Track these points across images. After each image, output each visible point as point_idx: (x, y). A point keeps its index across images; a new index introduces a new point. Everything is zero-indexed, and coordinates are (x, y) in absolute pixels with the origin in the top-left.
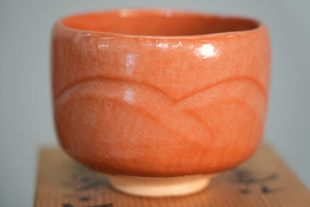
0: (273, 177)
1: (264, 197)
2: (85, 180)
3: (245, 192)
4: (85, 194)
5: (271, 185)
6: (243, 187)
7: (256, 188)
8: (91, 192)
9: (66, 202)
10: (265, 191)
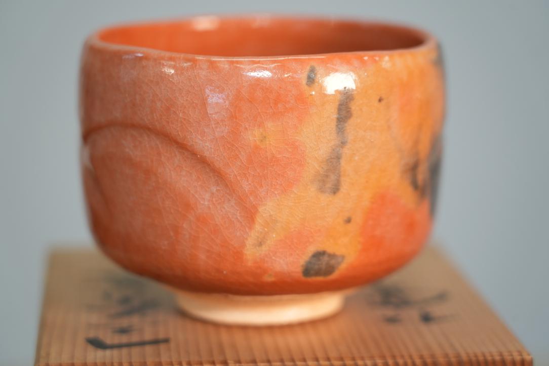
0: (442, 297)
1: (424, 328)
2: (125, 300)
3: (392, 320)
4: (125, 322)
5: (436, 310)
6: (390, 312)
7: (411, 315)
8: (135, 320)
9: (92, 335)
10: (427, 318)
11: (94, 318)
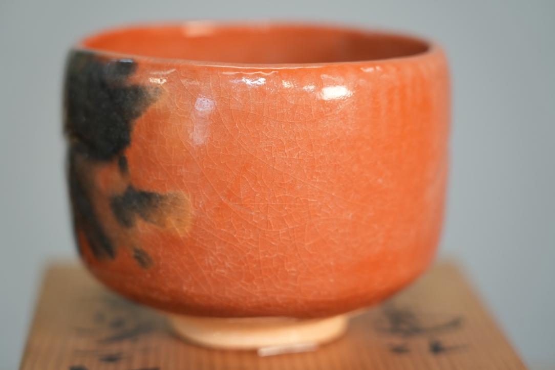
0: (455, 324)
1: (432, 359)
2: (118, 324)
3: (399, 350)
4: (113, 349)
5: (447, 339)
6: (397, 341)
7: (421, 344)
8: (125, 346)
9: (77, 363)
10: (436, 349)
11: (83, 344)
